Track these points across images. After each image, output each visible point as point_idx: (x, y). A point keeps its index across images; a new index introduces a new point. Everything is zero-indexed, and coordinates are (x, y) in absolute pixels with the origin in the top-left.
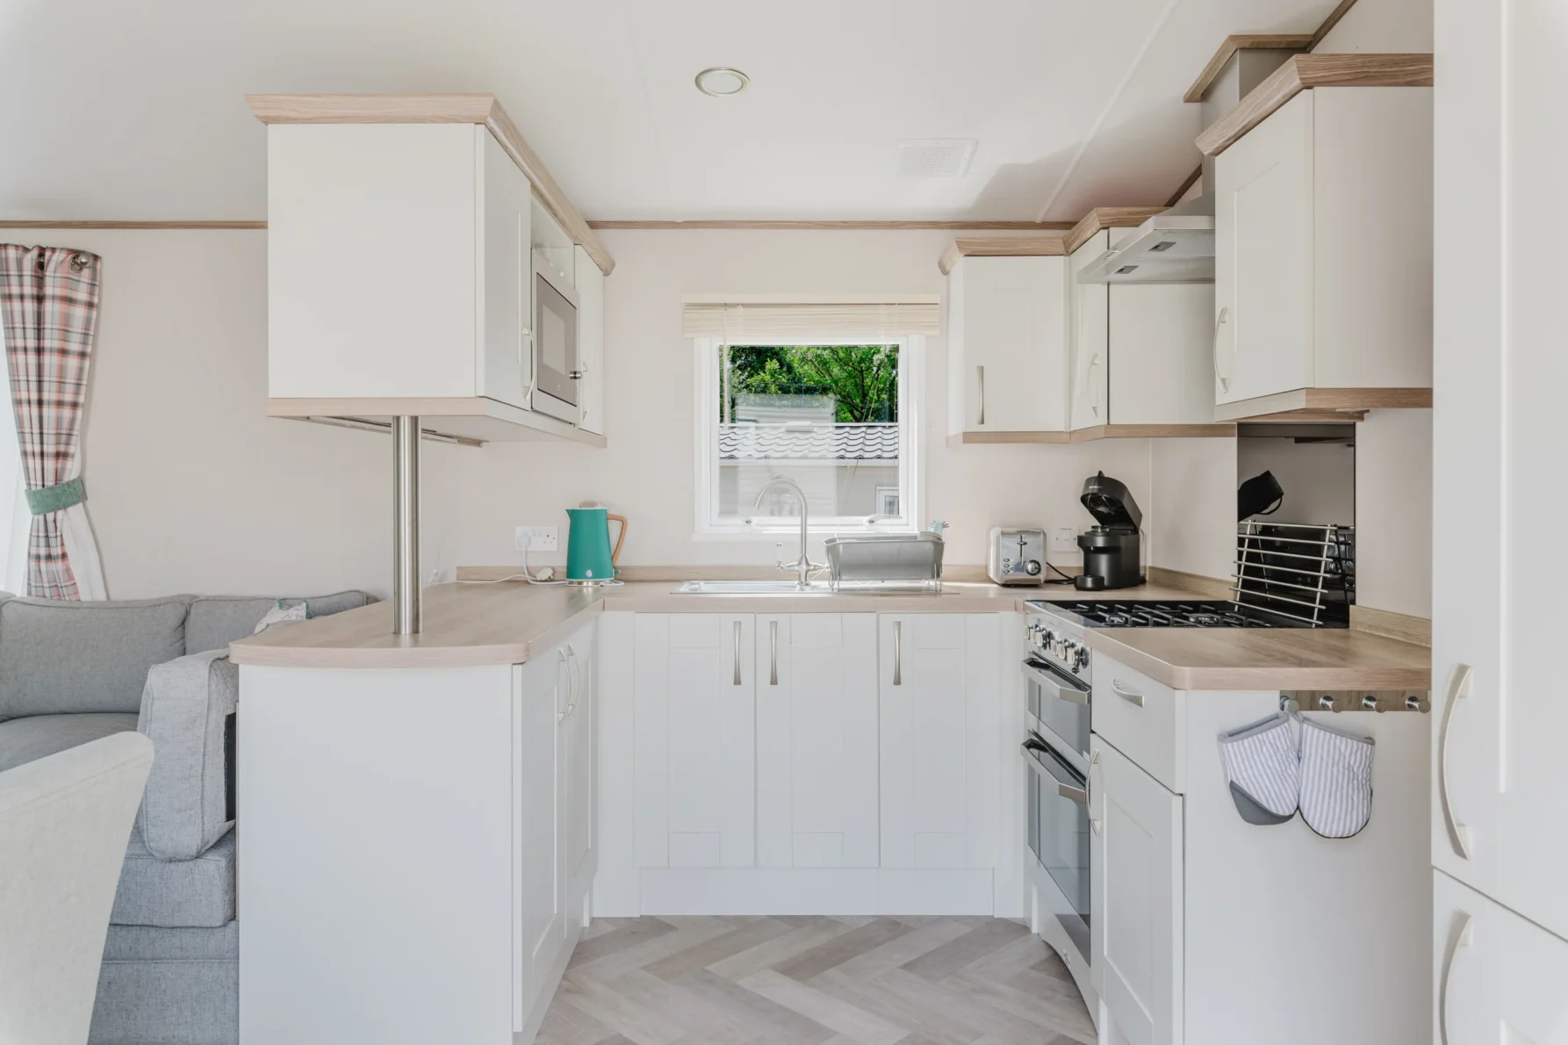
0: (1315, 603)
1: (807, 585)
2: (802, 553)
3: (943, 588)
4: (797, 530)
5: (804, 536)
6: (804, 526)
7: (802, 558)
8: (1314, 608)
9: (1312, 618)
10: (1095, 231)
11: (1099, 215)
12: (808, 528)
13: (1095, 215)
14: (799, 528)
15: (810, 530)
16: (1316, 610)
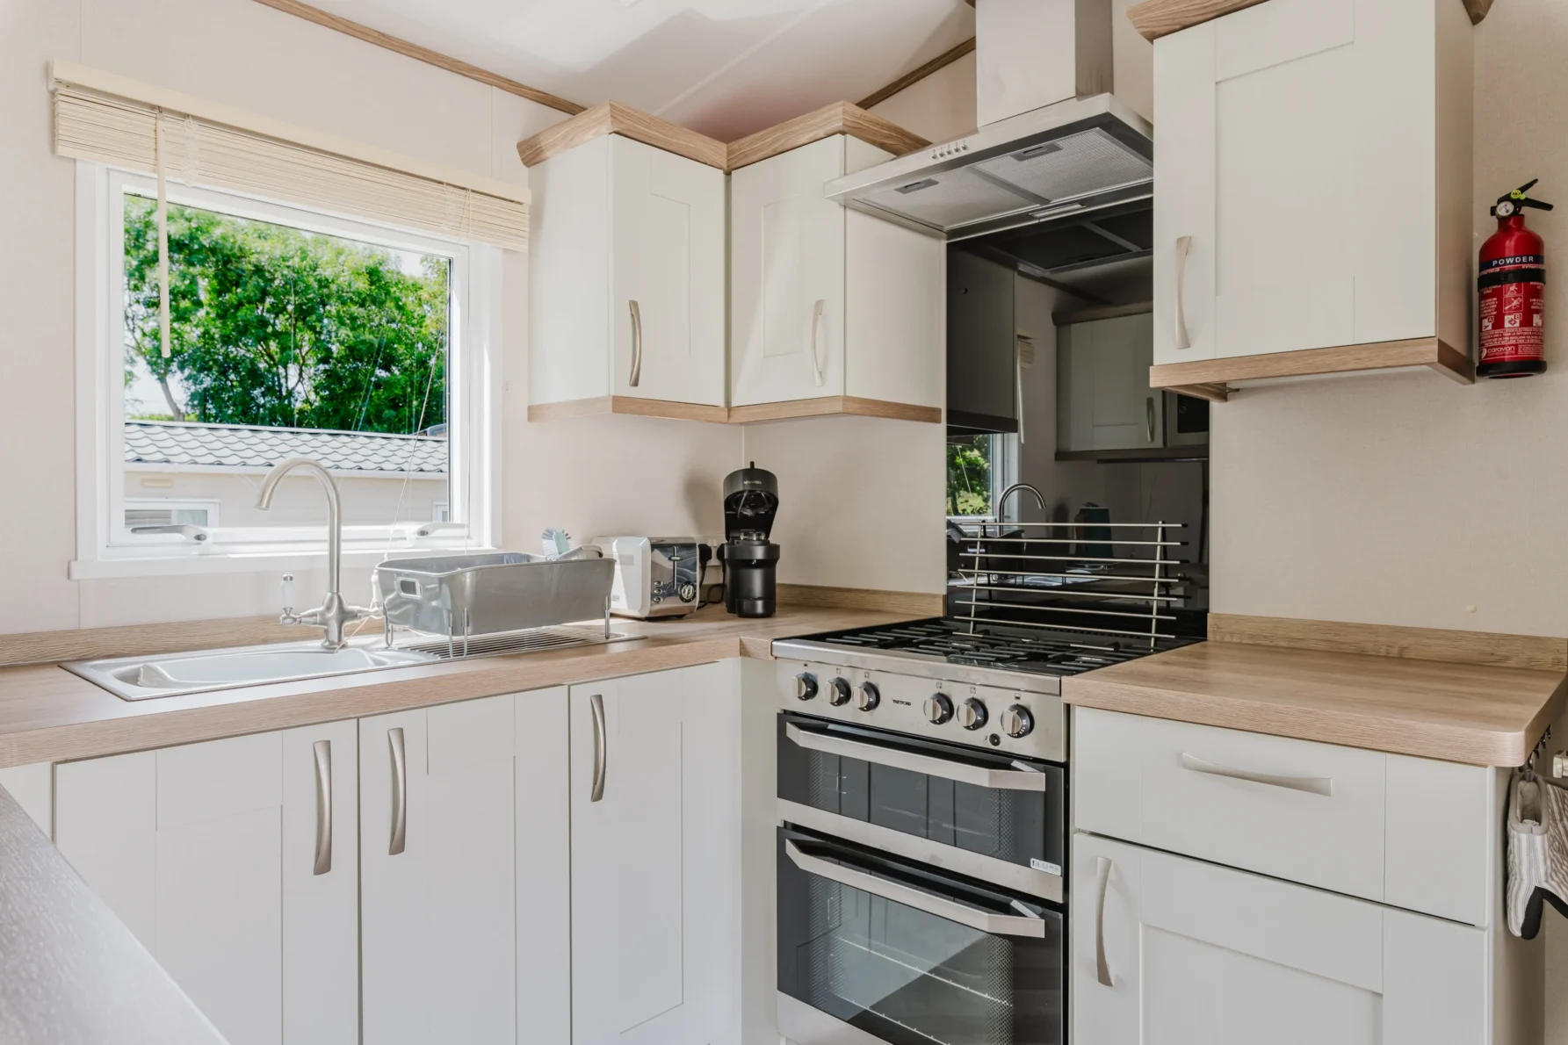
0: (1151, 613)
1: (344, 646)
2: (331, 590)
3: (612, 631)
4: (323, 550)
5: (335, 560)
6: (335, 541)
7: (331, 600)
8: (1151, 620)
9: (1150, 632)
10: (822, 135)
11: (845, 112)
12: (343, 545)
13: (840, 110)
14: (326, 546)
15: (346, 549)
16: (1154, 622)
